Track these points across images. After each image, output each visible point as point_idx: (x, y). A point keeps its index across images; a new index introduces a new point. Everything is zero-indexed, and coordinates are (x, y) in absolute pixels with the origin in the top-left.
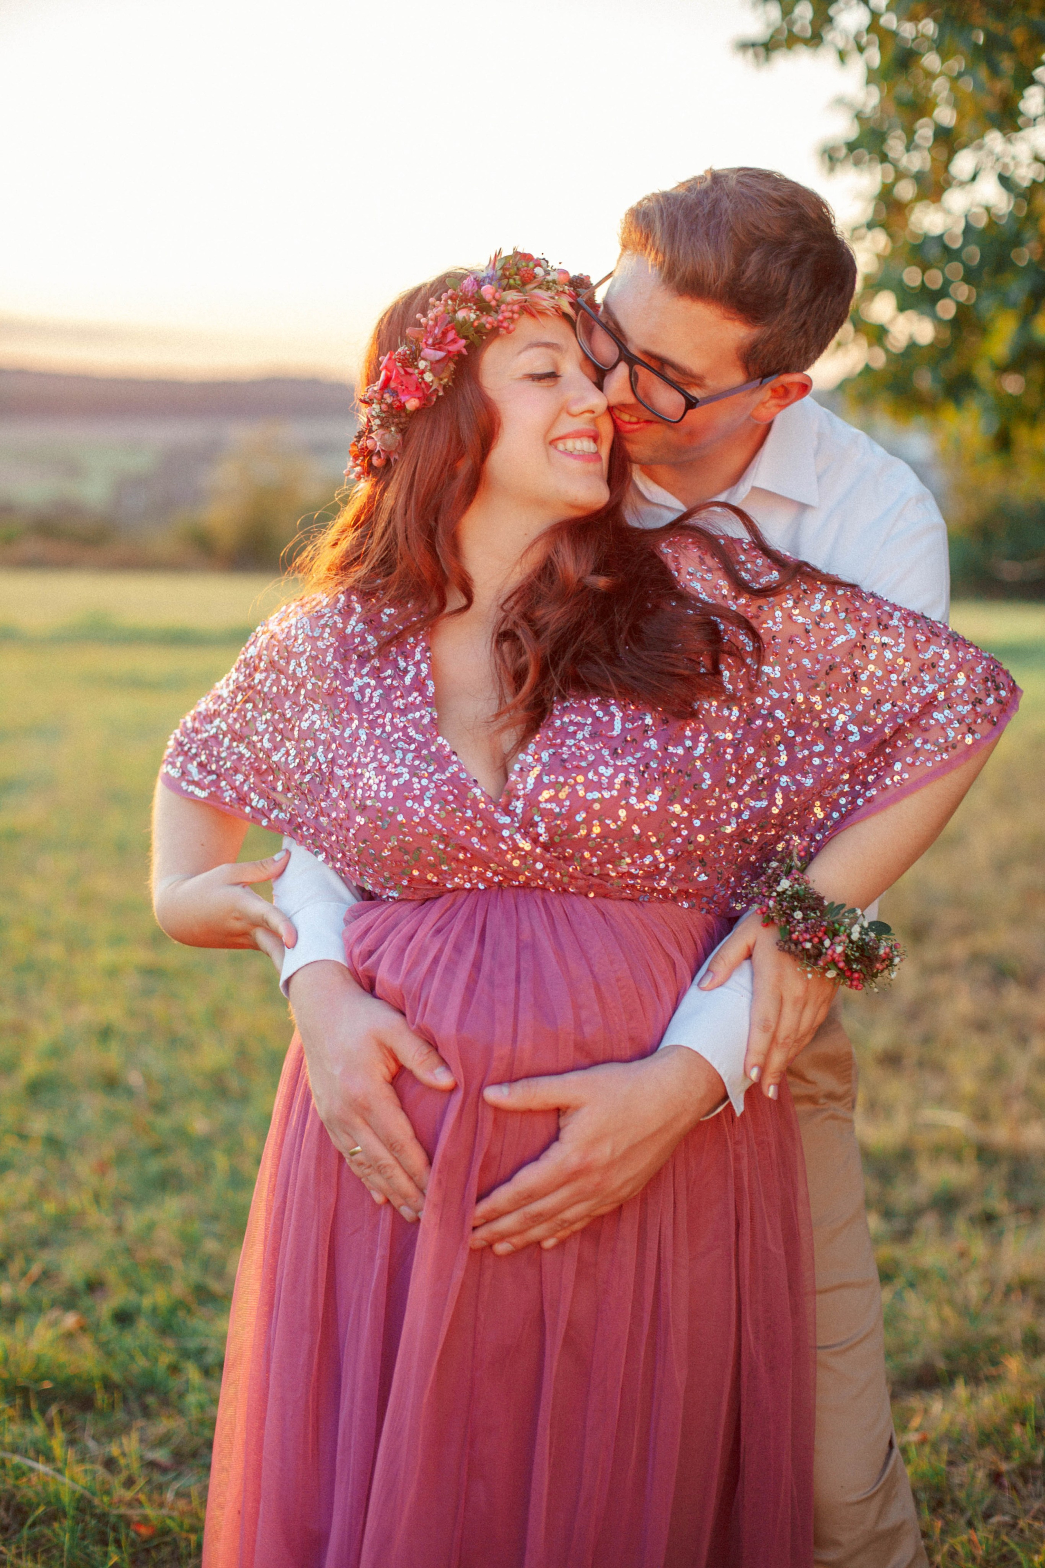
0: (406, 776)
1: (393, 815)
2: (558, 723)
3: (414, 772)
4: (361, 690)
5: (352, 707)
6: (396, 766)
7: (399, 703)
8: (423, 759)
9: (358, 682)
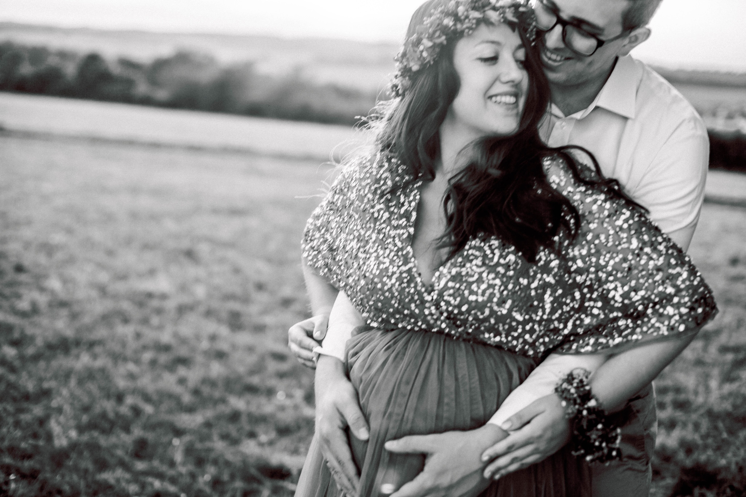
0: (387, 264)
1: (376, 284)
2: (465, 253)
3: (392, 262)
4: (379, 211)
5: (372, 220)
6: (384, 258)
7: (394, 223)
8: (398, 257)
9: (378, 207)
